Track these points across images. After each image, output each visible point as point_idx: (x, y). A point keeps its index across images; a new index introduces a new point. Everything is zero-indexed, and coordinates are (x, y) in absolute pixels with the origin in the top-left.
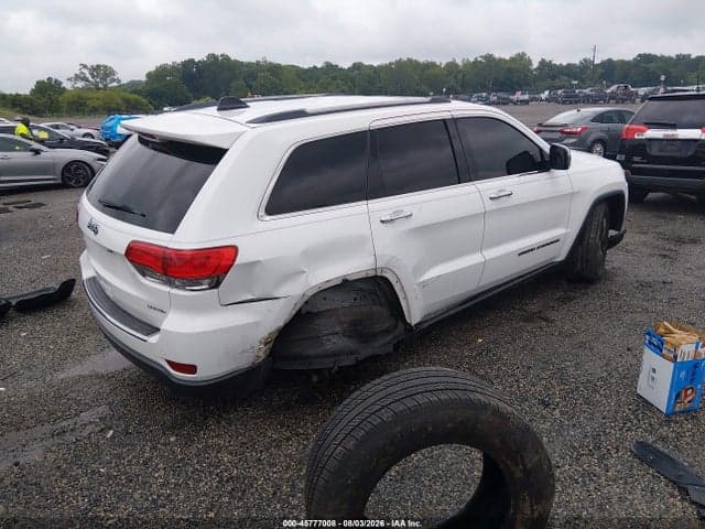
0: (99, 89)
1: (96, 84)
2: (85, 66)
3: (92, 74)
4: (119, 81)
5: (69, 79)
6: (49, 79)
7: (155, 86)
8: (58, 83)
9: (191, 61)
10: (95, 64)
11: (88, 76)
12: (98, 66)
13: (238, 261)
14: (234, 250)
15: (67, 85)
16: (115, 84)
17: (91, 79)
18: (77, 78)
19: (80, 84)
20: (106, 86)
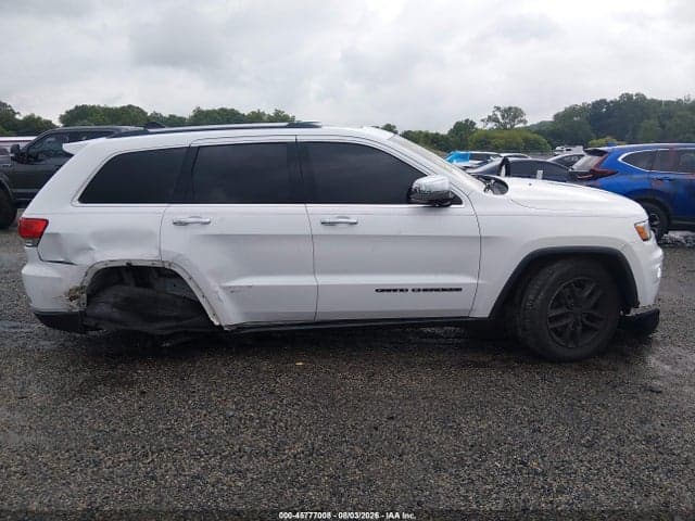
0: (506, 129)
1: (504, 126)
2: (498, 109)
3: (503, 116)
4: (525, 122)
5: (483, 121)
6: (467, 121)
7: (559, 126)
8: (473, 124)
9: (603, 102)
10: (507, 106)
11: (500, 117)
12: (510, 108)
13: (47, 231)
14: (46, 222)
15: (479, 125)
16: (521, 125)
17: (501, 121)
18: (490, 119)
19: (491, 125)
20: (512, 126)
